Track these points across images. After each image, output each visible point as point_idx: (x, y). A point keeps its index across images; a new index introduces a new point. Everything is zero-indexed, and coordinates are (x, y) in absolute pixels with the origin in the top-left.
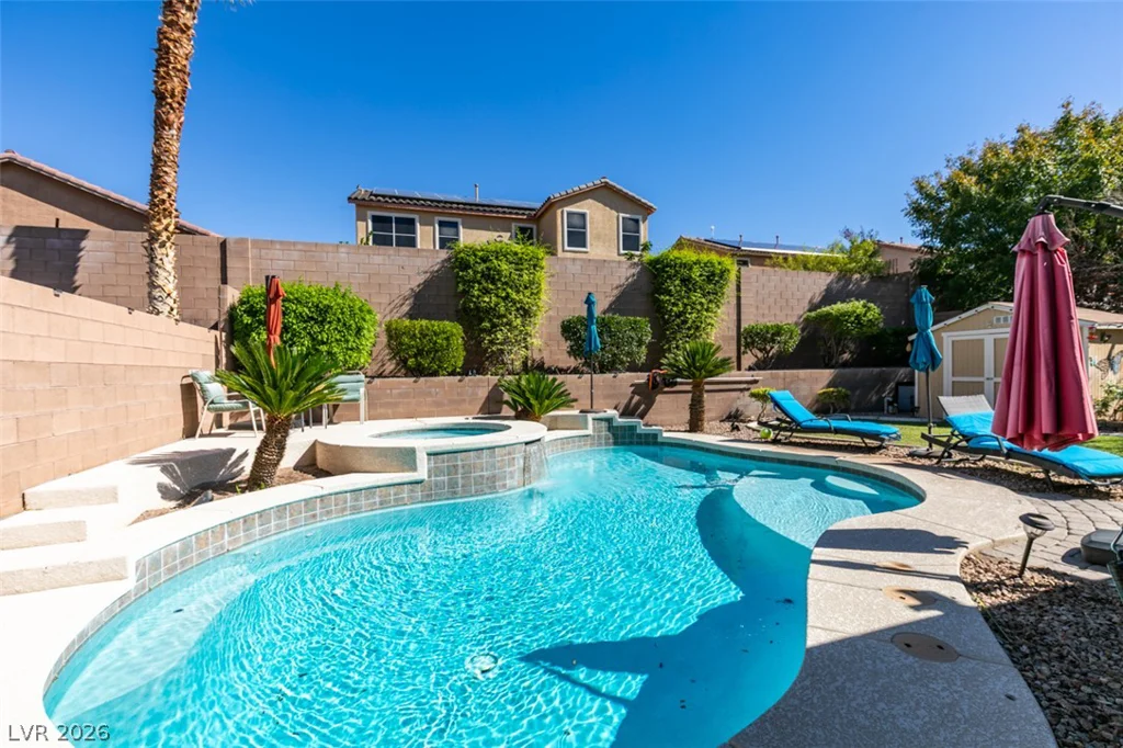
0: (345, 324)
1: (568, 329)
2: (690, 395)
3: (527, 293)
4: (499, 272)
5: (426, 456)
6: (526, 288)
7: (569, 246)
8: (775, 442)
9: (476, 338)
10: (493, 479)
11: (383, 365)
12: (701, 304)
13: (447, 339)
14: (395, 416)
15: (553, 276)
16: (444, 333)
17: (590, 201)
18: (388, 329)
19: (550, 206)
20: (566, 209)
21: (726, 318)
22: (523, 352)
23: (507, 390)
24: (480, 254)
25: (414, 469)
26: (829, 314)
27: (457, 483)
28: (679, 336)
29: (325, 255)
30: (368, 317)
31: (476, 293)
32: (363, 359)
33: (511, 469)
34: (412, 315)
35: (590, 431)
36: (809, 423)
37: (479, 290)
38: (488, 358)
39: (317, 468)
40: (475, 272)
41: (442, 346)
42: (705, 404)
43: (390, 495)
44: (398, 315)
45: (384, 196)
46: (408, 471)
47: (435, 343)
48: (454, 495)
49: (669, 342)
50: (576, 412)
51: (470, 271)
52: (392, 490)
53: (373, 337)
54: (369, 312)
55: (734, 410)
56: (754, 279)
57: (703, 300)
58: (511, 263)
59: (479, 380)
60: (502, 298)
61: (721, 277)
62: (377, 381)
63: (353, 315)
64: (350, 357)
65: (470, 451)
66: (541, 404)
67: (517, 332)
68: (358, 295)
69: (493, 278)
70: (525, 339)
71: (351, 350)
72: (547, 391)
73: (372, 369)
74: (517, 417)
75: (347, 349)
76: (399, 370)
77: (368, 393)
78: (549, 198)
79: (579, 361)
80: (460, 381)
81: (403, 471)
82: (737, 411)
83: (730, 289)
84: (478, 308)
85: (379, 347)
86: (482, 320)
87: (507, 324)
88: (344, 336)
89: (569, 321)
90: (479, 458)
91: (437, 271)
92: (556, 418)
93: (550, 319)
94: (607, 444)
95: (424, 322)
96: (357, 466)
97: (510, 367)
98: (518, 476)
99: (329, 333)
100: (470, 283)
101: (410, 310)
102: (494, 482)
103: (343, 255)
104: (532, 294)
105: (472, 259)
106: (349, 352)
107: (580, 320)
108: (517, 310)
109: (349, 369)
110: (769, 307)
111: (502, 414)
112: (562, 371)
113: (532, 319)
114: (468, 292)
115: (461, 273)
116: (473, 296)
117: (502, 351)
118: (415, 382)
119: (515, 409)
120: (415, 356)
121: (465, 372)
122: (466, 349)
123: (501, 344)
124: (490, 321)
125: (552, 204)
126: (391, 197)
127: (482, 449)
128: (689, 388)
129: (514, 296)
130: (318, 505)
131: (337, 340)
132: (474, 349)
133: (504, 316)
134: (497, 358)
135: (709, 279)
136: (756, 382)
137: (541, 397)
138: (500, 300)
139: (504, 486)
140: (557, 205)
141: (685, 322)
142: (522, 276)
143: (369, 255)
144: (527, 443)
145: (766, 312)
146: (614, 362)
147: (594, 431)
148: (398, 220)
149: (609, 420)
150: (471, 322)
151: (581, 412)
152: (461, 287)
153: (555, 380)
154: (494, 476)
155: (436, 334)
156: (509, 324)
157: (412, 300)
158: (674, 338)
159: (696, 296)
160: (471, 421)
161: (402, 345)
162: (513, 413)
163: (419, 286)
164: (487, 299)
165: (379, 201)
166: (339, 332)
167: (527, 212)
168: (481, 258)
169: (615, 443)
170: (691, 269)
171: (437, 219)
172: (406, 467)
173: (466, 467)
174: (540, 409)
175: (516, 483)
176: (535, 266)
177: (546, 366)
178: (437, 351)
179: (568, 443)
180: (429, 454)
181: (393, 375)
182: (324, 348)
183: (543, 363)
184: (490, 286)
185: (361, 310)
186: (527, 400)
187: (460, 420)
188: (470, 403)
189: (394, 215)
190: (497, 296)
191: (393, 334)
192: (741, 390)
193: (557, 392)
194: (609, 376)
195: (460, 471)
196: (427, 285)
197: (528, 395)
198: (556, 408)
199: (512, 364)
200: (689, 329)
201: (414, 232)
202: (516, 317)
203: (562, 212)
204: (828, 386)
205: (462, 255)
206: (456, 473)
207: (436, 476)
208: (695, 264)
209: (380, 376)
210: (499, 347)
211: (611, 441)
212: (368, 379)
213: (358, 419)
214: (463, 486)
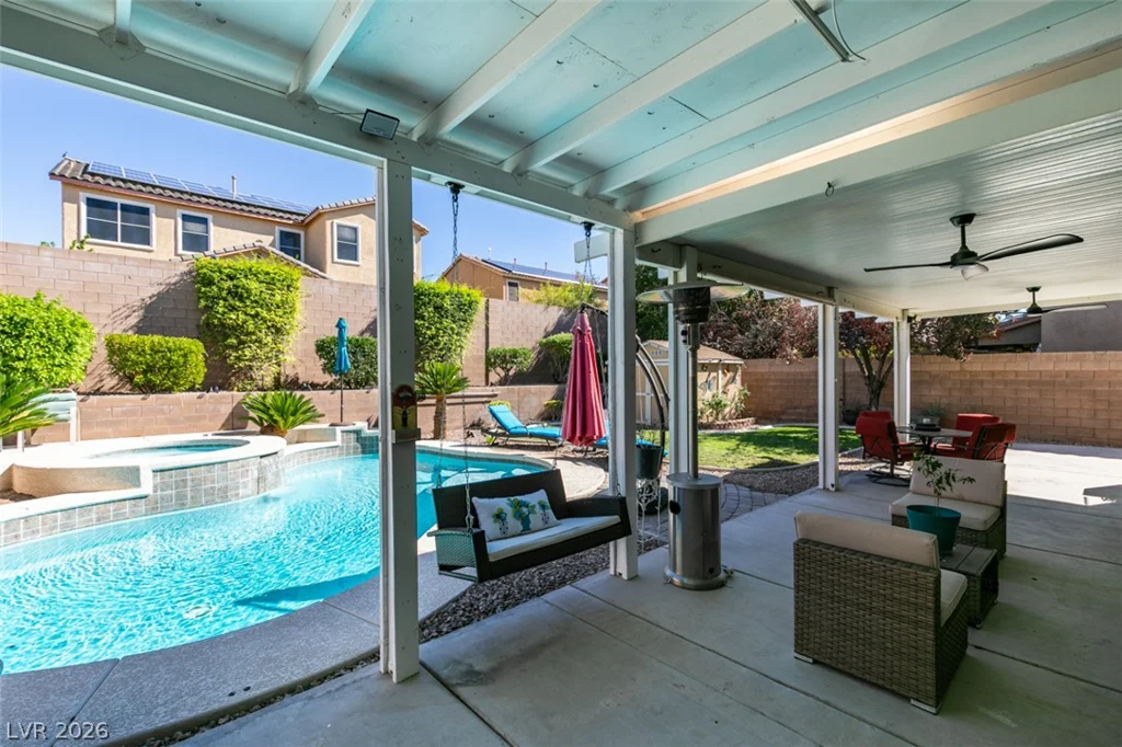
0: (50, 340)
1: (322, 348)
2: (434, 408)
3: (280, 312)
4: (248, 291)
5: (151, 474)
6: (278, 307)
7: (339, 257)
8: (495, 445)
9: (220, 354)
10: (225, 490)
11: (101, 381)
12: (452, 329)
13: (185, 356)
14: (118, 435)
15: (308, 296)
16: (181, 350)
17: (362, 216)
18: (110, 344)
19: (318, 215)
20: (336, 221)
21: (475, 341)
22: (275, 369)
23: (251, 407)
24: (227, 271)
25: (137, 484)
26: (554, 342)
27: (185, 496)
28: (431, 356)
29: (20, 257)
30: (82, 331)
31: (221, 310)
32: (75, 375)
33: (245, 480)
34: (141, 329)
35: (338, 442)
36: (518, 430)
37: (224, 306)
38: (234, 374)
39: (15, 493)
40: (221, 289)
41: (177, 362)
42: (447, 415)
43: (109, 511)
44: (123, 327)
45: (104, 177)
46: (130, 487)
47: (169, 360)
48: (183, 506)
49: (423, 360)
50: (326, 426)
51: (214, 287)
52: (111, 507)
53: (90, 352)
54: (84, 325)
55: (477, 419)
56: (500, 309)
57: (454, 326)
58: (261, 282)
59: (224, 397)
60: (251, 316)
61: (470, 307)
62: (93, 399)
63: (61, 329)
64: (57, 374)
65: (200, 466)
66: (285, 420)
67: (267, 349)
68: (69, 307)
69: (242, 296)
70: (276, 356)
71: (59, 366)
72: (292, 408)
73: (86, 384)
74: (263, 432)
75: (54, 365)
76: (123, 386)
77: (81, 414)
78: (317, 208)
79: (334, 377)
80: (199, 397)
81: (125, 488)
82: (480, 420)
83: (478, 317)
84: (223, 325)
85: (96, 361)
86: (227, 337)
87: (256, 341)
88: (48, 352)
89: (323, 341)
90: (209, 472)
91: (174, 284)
92: (305, 431)
93: (306, 337)
94: (355, 453)
95: (157, 338)
96: (69, 487)
97: (260, 383)
98: (252, 486)
99: (28, 348)
100: (215, 299)
101: (139, 322)
102: (226, 492)
103: (48, 259)
104: (285, 313)
105: (216, 276)
106: (55, 369)
107: (333, 339)
108: (268, 328)
109: (54, 386)
110: (513, 333)
111: (247, 429)
112: (314, 386)
113: (285, 337)
114: (212, 308)
115: (203, 289)
116: (218, 312)
117: (251, 368)
118: (144, 399)
119: (261, 424)
120: (145, 372)
121: (206, 387)
122: (207, 366)
123: (250, 360)
124: (237, 337)
125: (320, 215)
126: (114, 179)
127: (214, 464)
128: (433, 401)
129: (265, 314)
130: (22, 526)
131: (38, 356)
132: (218, 364)
133: (253, 333)
134: (245, 374)
135: (460, 307)
136: (496, 395)
137: (286, 413)
138: (248, 318)
139: (237, 495)
140: (326, 216)
141: (437, 344)
142: (274, 295)
143: (84, 261)
144: (261, 457)
145: (510, 336)
146: (368, 379)
147: (343, 442)
148: (125, 208)
149: (358, 432)
150: (215, 338)
151: (331, 425)
152: (203, 303)
153: (302, 397)
154: (227, 487)
155: (170, 350)
156: (259, 341)
157: (141, 312)
158: (428, 358)
159: (447, 322)
160: (210, 437)
161: (128, 360)
162: (258, 428)
163: (150, 298)
164: (234, 317)
165: (97, 183)
166: (43, 347)
167: (294, 217)
168: (228, 276)
169: (363, 452)
170: (443, 299)
171: (180, 212)
172: (129, 484)
173: (196, 482)
174: (285, 424)
175: (250, 492)
176: (288, 286)
177: (300, 381)
178: (171, 368)
179: (316, 454)
180: (154, 471)
181: (113, 392)
182: (20, 365)
183: (298, 379)
184: (238, 303)
185: (72, 324)
186: (271, 416)
187: (198, 436)
188: (211, 419)
189: (119, 201)
190: (246, 314)
191: (116, 351)
192: (483, 403)
193: (305, 408)
194: (362, 391)
195: (189, 483)
196: (160, 296)
197: (272, 412)
198: (303, 422)
199: (262, 379)
200: (441, 350)
201: (148, 223)
202: (267, 335)
203: (332, 223)
204: (553, 399)
205: (205, 270)
206: (185, 487)
207: (163, 490)
208: (447, 294)
209: (97, 392)
210: (247, 363)
211: (360, 450)
212: (81, 397)
213: (67, 439)
214: (192, 498)
